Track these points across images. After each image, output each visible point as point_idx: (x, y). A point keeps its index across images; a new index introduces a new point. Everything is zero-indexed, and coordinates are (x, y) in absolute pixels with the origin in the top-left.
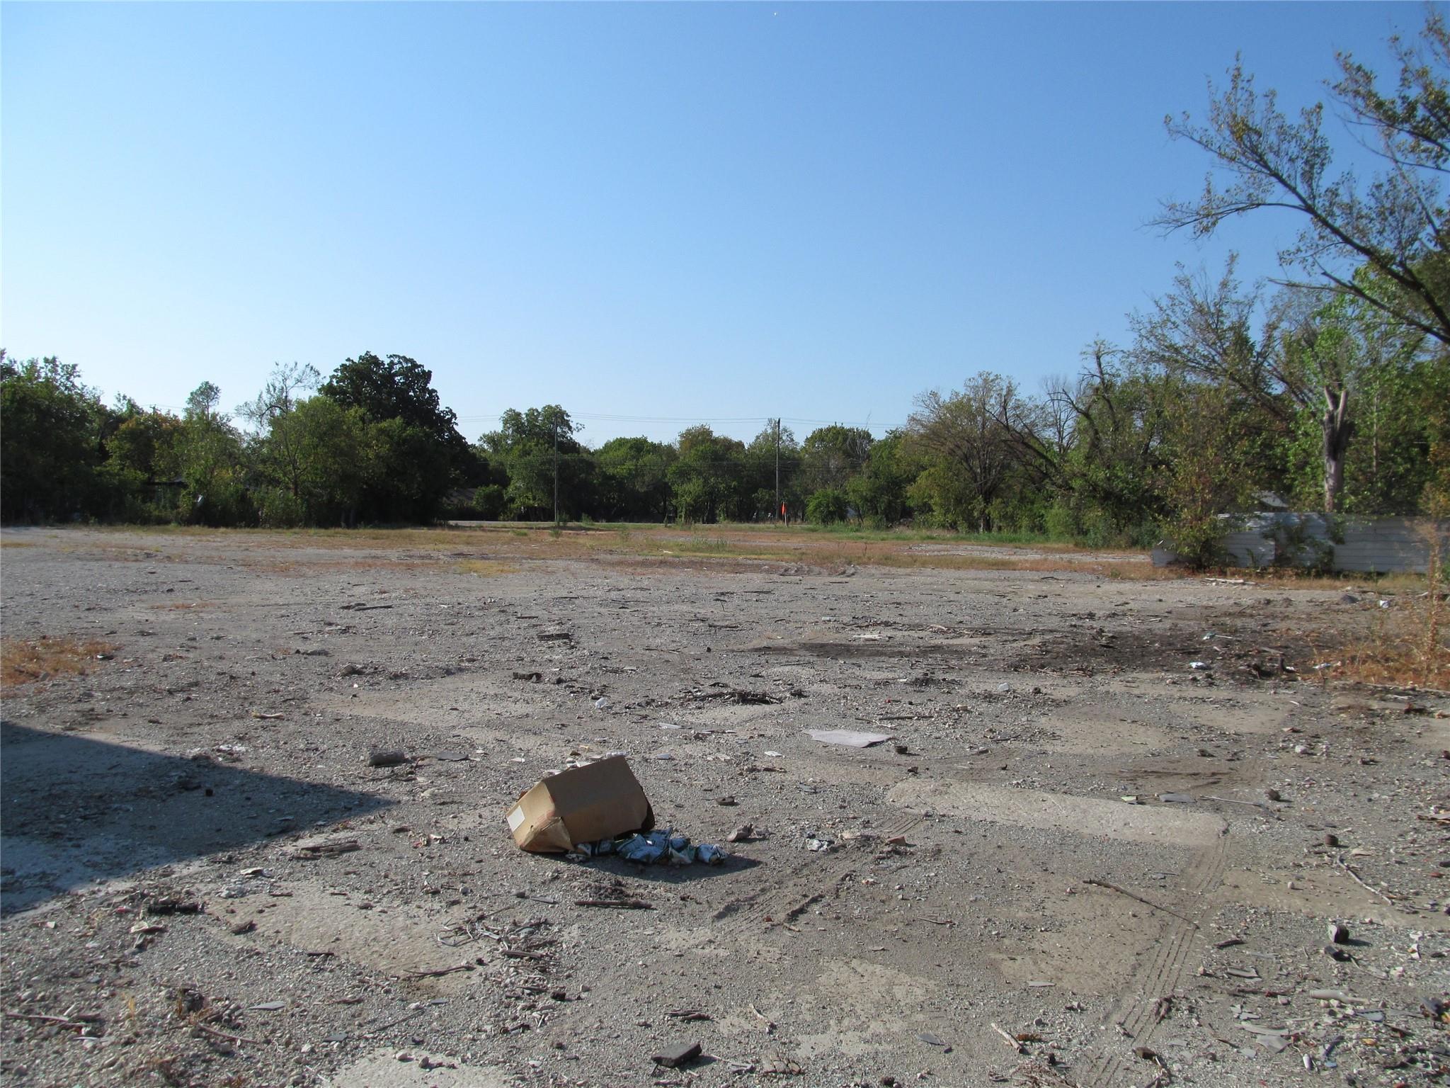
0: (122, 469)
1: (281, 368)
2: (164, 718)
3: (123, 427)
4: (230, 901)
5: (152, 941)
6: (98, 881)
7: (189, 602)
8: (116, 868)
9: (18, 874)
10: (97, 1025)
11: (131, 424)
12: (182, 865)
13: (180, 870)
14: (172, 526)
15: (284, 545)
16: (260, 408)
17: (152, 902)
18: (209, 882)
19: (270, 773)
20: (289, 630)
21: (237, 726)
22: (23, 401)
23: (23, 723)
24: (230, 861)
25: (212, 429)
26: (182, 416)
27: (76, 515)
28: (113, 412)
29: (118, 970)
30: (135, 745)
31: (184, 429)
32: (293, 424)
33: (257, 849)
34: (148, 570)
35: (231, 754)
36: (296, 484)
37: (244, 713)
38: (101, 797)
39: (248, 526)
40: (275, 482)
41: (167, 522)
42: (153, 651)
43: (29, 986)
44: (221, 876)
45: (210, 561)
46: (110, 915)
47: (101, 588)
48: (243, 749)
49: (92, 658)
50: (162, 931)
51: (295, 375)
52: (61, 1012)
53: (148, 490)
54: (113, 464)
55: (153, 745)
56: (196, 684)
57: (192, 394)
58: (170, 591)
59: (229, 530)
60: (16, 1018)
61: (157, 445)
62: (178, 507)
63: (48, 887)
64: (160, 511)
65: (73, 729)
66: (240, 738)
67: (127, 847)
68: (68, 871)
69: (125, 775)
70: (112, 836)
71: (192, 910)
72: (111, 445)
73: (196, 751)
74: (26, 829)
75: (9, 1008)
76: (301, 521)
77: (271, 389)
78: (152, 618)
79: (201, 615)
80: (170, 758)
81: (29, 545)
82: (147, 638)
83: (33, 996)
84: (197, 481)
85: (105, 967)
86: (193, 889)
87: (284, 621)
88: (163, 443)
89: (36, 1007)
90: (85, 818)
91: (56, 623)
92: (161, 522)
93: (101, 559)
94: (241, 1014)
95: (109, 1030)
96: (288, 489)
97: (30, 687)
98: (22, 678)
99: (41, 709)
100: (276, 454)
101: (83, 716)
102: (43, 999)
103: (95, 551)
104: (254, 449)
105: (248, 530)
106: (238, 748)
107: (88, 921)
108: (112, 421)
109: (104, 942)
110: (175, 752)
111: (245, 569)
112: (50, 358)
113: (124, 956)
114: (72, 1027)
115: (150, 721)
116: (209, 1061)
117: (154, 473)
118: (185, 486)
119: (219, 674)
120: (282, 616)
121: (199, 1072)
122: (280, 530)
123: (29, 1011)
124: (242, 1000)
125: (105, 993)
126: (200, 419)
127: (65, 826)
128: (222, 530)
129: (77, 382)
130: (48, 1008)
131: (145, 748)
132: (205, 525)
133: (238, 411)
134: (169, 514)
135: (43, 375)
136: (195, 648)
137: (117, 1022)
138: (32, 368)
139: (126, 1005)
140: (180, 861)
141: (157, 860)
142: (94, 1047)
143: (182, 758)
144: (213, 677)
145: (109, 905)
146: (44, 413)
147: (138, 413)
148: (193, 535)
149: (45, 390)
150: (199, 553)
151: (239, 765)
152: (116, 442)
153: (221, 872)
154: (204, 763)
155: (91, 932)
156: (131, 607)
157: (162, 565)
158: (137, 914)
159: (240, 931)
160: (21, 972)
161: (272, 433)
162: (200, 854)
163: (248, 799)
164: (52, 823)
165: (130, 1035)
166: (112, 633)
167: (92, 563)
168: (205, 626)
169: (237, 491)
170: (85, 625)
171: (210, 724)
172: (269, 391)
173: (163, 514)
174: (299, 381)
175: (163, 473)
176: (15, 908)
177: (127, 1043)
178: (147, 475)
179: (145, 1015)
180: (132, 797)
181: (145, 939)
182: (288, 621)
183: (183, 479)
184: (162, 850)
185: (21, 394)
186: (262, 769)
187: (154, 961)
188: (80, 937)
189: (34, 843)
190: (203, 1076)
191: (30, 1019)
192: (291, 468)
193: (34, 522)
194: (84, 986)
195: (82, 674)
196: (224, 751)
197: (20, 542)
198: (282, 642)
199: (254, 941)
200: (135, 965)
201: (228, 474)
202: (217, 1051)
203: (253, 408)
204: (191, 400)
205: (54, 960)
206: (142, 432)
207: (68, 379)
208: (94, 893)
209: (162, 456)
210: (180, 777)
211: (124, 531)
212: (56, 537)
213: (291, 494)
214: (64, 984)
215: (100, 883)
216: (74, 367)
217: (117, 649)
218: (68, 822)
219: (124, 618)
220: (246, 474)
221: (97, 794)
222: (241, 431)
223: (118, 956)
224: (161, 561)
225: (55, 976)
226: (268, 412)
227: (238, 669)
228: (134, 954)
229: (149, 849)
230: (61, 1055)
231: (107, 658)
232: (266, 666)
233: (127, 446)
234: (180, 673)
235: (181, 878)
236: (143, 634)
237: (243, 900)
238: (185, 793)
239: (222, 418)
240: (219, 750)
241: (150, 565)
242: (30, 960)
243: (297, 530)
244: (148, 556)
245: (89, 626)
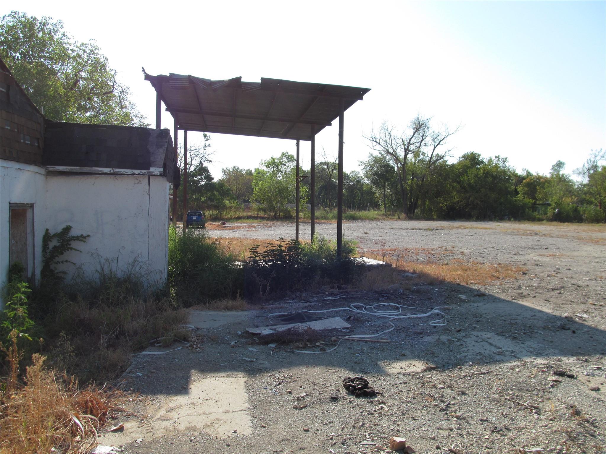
0: (524, 199)
1: (594, 151)
2: (551, 300)
3: (524, 181)
4: (588, 377)
5: (556, 385)
6: (533, 358)
7: (555, 253)
8: (539, 354)
9: (503, 349)
10: (538, 410)
11: (528, 180)
12: (566, 358)
13: (565, 360)
14: (545, 222)
15: (595, 231)
16: (584, 171)
17: (555, 370)
18: (578, 367)
19: (600, 328)
20: (602, 268)
21: (582, 306)
22: (487, 173)
23: (497, 295)
24: (586, 361)
25: (562, 181)
26: (549, 176)
27: (506, 217)
28: (521, 175)
29: (544, 393)
30: (540, 309)
31: (550, 181)
32: (600, 177)
33: (598, 358)
34: (537, 240)
35: (582, 318)
36: (600, 204)
37: (585, 302)
38: (530, 327)
39: (578, 222)
40: (590, 203)
41: (542, 220)
42: (542, 272)
43: (512, 390)
44: (583, 366)
45: (562, 236)
46: (539, 371)
47: (518, 246)
48: (587, 316)
49: (518, 273)
50: (560, 382)
51: (601, 154)
52: (525, 402)
53: (534, 207)
54: (520, 196)
55: (548, 309)
56: (563, 287)
57: (553, 166)
58: (547, 248)
59: (569, 224)
60: (508, 400)
61: (538, 188)
62: (547, 214)
63: (515, 356)
64: (540, 216)
65: (516, 300)
66: (585, 312)
67: (542, 347)
68: (521, 352)
69: (538, 319)
70: (536, 342)
71: (572, 377)
72: (520, 189)
73: (566, 314)
74: (504, 334)
75: (506, 396)
76: (602, 220)
77: (589, 161)
78: (540, 259)
79: (561, 259)
80: (555, 316)
81: (490, 229)
82: (539, 267)
83: (514, 394)
84: (556, 203)
85: (539, 390)
86: (571, 369)
87: (599, 264)
88: (541, 187)
89: (515, 398)
90: (525, 333)
91: (504, 258)
92: (540, 220)
93: (517, 235)
94: (597, 422)
95: (543, 414)
96: (597, 206)
97: (497, 282)
98: (494, 278)
99: (503, 290)
100: (591, 190)
101: (519, 295)
102: (517, 396)
103: (515, 231)
104: (580, 188)
105: (578, 224)
106: (584, 316)
107: (531, 372)
108: (520, 179)
109: (538, 380)
110: (557, 313)
111: (579, 241)
112: (497, 156)
113: (546, 388)
114: (529, 408)
115: (546, 300)
116: (586, 436)
117: (537, 200)
118: (549, 205)
119: (572, 284)
120: (598, 262)
121: (582, 439)
122: (593, 224)
123: (513, 399)
124: (597, 417)
125: (540, 400)
126: (557, 176)
127: (518, 335)
128: (566, 224)
129: (507, 164)
130: (520, 400)
131: (545, 310)
132: (559, 221)
133: (574, 172)
134: (544, 217)
135: (494, 163)
136: (560, 273)
137: (546, 411)
138: (490, 160)
139: (549, 406)
140: (565, 357)
141: (555, 354)
142: (538, 418)
143: (560, 317)
144: (570, 285)
145: (538, 368)
146: (495, 178)
147: (531, 175)
148: (554, 226)
149: (495, 168)
150: (557, 233)
151: (586, 323)
152: (522, 188)
153: (583, 364)
154: (570, 320)
155: (533, 376)
156: (531, 254)
157: (542, 238)
158: (549, 373)
159: (593, 390)
160: (509, 384)
161: (589, 181)
162: (573, 356)
163: (592, 337)
164: (513, 333)
165: (552, 417)
166: (525, 264)
167: (515, 236)
168: (563, 264)
169: (573, 207)
170: (514, 260)
171: (571, 304)
172: (588, 163)
173: (541, 217)
174: (602, 157)
175: (540, 200)
176: (504, 361)
177: (551, 420)
178: (534, 201)
179: (557, 412)
180: (542, 329)
181: (554, 384)
182: (601, 264)
183: (549, 202)
184: (556, 351)
185: (487, 171)
186: (596, 326)
187: (558, 392)
188: (529, 377)
189: (507, 339)
190: (584, 441)
191: (513, 402)
192: (598, 196)
193: (491, 220)
194: (531, 395)
195: (516, 279)
196: (579, 316)
197: (486, 227)
198: (599, 273)
199: (600, 395)
200: (550, 392)
201: (569, 200)
202: (589, 434)
203: (580, 170)
204: (552, 169)
205: (520, 383)
206: (532, 183)
207: (504, 163)
208: (532, 362)
209: (540, 193)
210: (561, 324)
211: (525, 224)
212: (499, 226)
213: (598, 208)
214: (524, 393)
215: (534, 359)
216: (506, 158)
217: (528, 271)
218: (518, 334)
219: (529, 259)
220: (577, 199)
221: (529, 325)
222: (575, 181)
223: (544, 387)
224: (542, 236)
225: (521, 389)
226: (588, 172)
227: (580, 283)
228: (550, 388)
229: (551, 350)
230: (526, 417)
231: (525, 274)
232: (593, 283)
233: (526, 189)
234: (555, 282)
235: (566, 364)
236: (537, 265)
237: (593, 377)
238: (564, 331)
239: (566, 176)
240: (576, 316)
241: (537, 238)
242: (512, 381)
243: (600, 224)
244: (536, 234)
245: (516, 260)
